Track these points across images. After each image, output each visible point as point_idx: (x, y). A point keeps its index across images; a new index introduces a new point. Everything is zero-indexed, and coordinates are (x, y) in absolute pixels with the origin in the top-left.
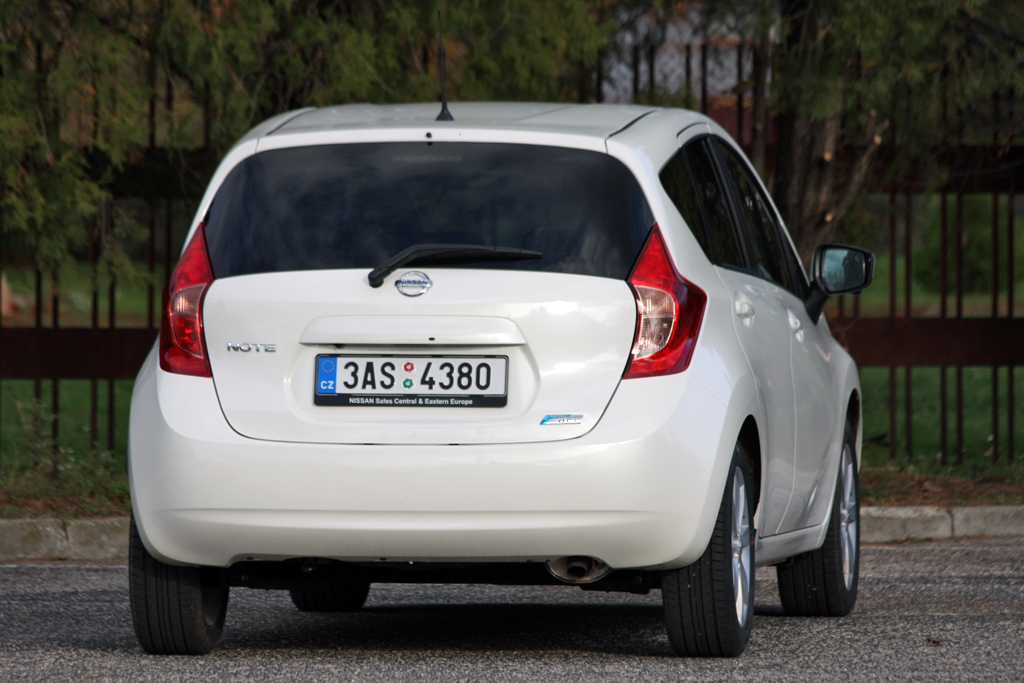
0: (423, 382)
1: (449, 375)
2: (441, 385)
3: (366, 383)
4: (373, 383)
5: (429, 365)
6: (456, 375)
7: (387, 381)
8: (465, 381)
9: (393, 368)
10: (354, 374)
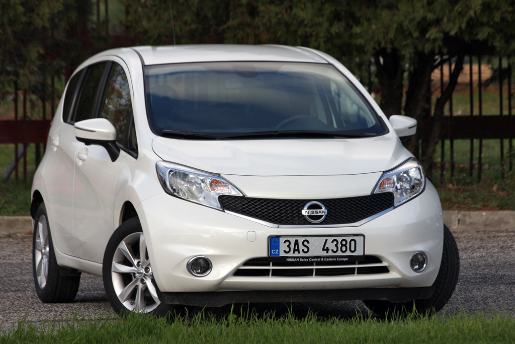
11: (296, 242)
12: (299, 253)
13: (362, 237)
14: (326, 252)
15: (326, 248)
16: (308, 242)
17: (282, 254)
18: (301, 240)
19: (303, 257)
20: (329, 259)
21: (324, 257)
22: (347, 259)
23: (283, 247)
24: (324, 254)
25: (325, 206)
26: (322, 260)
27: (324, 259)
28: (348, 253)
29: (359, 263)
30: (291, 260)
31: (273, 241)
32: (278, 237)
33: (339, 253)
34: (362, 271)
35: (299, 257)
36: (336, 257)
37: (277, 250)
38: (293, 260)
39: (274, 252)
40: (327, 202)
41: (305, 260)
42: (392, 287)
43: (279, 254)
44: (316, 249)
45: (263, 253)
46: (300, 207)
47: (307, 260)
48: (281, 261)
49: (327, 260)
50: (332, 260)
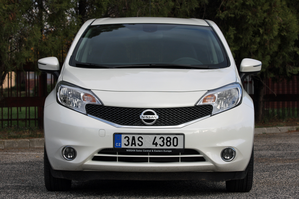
11: (134, 138)
12: (135, 146)
13: (182, 136)
14: (155, 145)
15: (155, 143)
16: (142, 139)
17: (123, 146)
18: (136, 137)
19: (138, 149)
20: (158, 151)
21: (154, 149)
22: (171, 151)
23: (124, 141)
24: (154, 147)
25: (157, 113)
26: (153, 151)
27: (154, 151)
28: (172, 147)
29: (182, 154)
30: (129, 151)
31: (117, 137)
32: (120, 134)
33: (165, 147)
34: (184, 160)
35: (136, 149)
36: (163, 149)
37: (120, 144)
38: (131, 151)
39: (117, 144)
40: (159, 111)
41: (140, 151)
42: (209, 171)
43: (121, 146)
44: (148, 144)
45: (110, 145)
46: (139, 113)
47: (142, 151)
48: (123, 151)
49: (156, 151)
50: (160, 151)
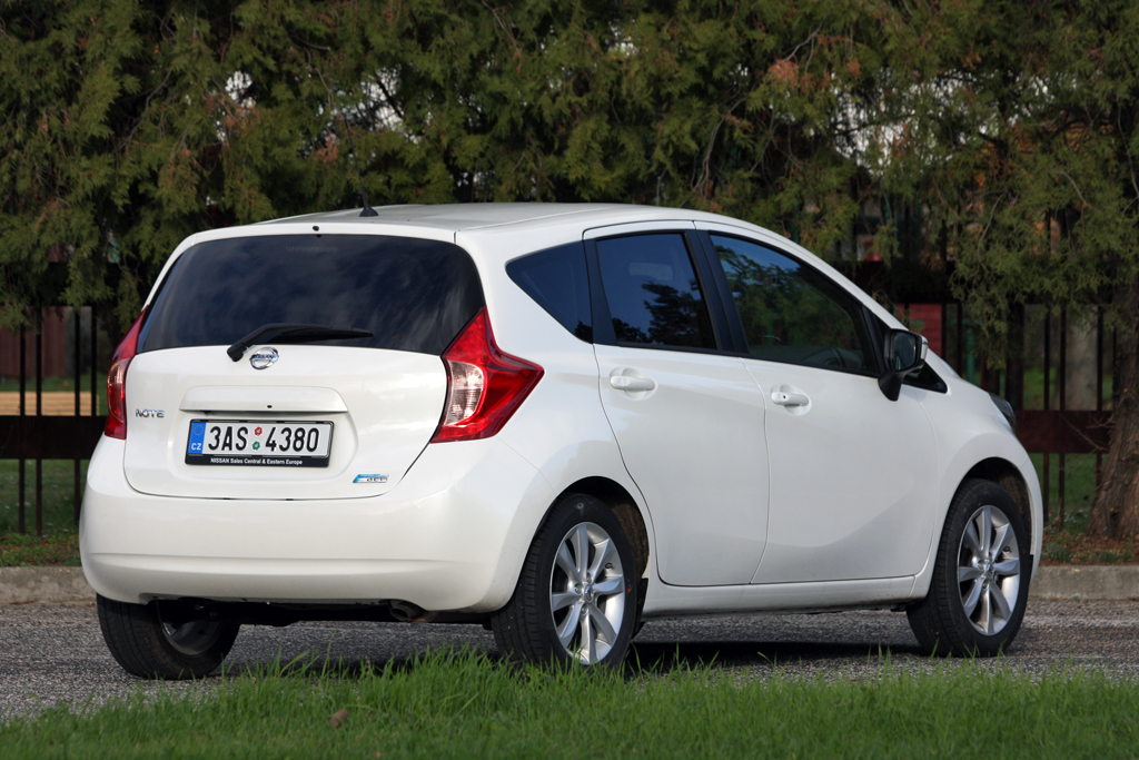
0: (268, 445)
1: (288, 439)
2: (281, 447)
3: (225, 445)
4: (230, 445)
5: (274, 429)
6: (292, 438)
7: (241, 444)
8: (298, 444)
9: (246, 432)
10: (217, 438)
